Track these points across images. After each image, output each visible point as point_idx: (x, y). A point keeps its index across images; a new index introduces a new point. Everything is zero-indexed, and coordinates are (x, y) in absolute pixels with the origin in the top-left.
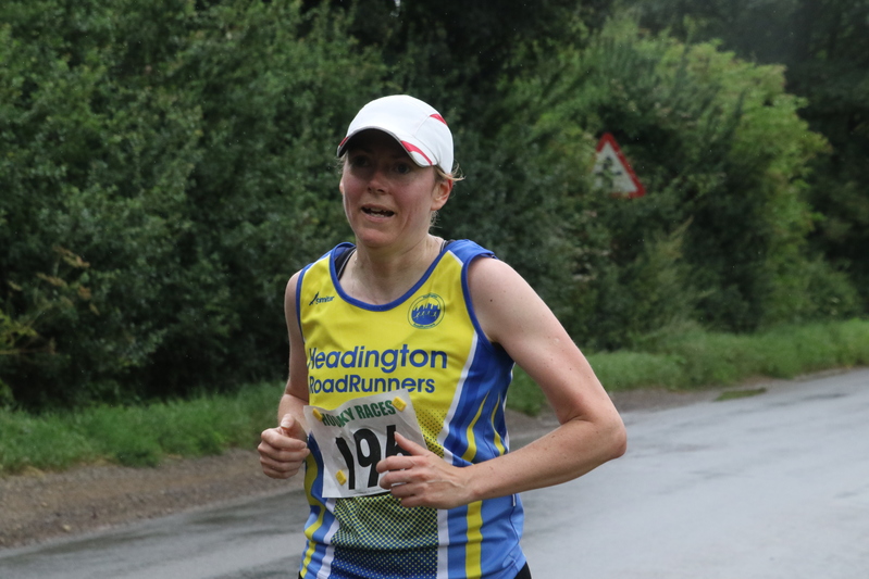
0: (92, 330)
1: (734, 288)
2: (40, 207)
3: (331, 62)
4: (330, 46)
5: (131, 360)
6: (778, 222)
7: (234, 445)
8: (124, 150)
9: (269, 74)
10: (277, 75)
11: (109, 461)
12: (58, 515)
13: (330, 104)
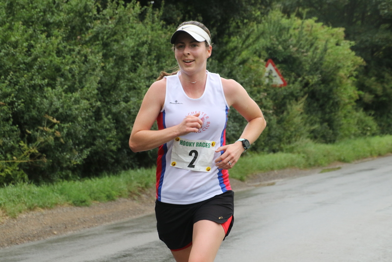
0: (60, 149)
1: (326, 124)
2: (36, 97)
3: (154, 32)
4: (153, 25)
5: (76, 161)
6: (344, 96)
7: (120, 196)
8: (70, 73)
9: (128, 38)
10: (131, 38)
11: (69, 204)
12: (51, 227)
13: (155, 50)
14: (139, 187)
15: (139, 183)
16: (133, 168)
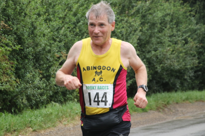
3: (175, 8)
4: (175, 3)
7: (151, 109)
8: (121, 34)
9: (159, 12)
10: (160, 12)
13: (175, 19)
14: (163, 104)
15: (163, 101)
16: (159, 92)
